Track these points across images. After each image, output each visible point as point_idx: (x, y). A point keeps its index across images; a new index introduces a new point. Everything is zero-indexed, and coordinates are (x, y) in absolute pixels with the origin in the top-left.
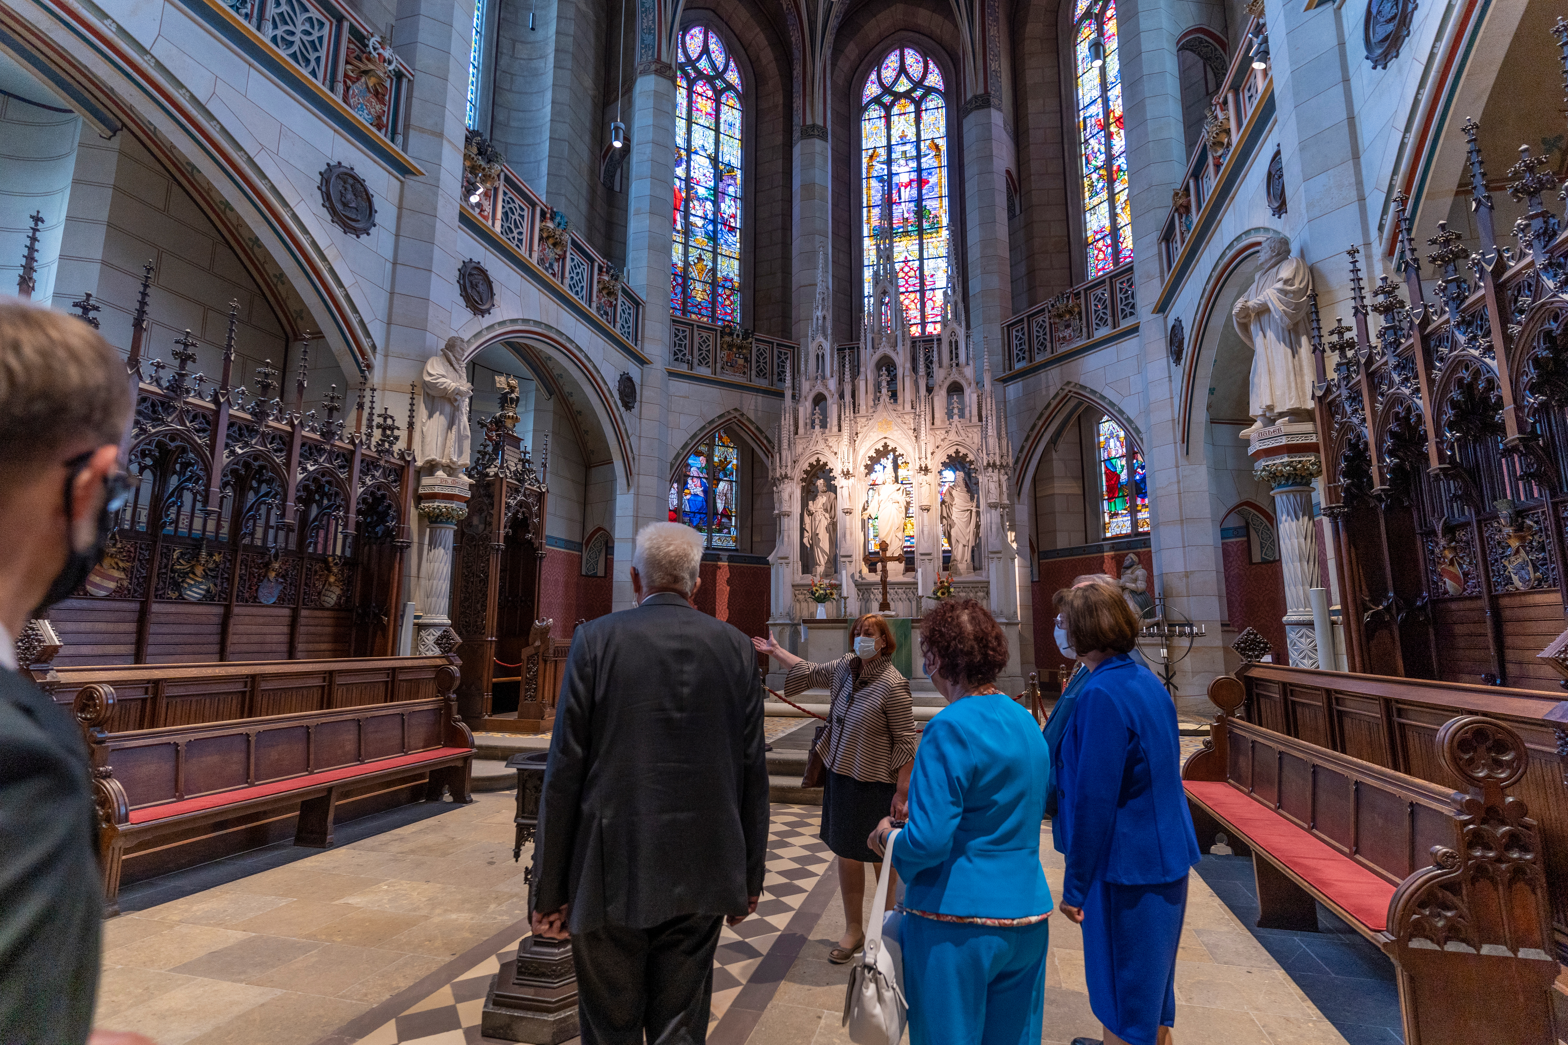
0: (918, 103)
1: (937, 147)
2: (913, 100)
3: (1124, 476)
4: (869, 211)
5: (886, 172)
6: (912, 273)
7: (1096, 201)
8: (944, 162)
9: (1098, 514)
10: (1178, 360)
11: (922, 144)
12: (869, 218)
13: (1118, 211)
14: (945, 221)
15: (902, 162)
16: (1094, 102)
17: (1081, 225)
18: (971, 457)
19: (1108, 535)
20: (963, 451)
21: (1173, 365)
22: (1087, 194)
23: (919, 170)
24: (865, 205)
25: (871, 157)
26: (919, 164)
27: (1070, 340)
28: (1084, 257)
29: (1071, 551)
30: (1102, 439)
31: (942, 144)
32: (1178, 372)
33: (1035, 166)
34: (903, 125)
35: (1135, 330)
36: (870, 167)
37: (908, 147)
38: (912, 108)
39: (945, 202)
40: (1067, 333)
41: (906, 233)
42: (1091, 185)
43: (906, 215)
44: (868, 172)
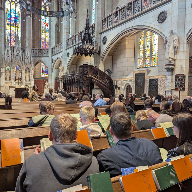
0: (16, 4)
1: (19, 13)
2: (15, 3)
3: (44, 70)
4: (7, 20)
5: (10, 14)
6: (14, 33)
7: (43, 33)
8: (20, 16)
9: (41, 74)
10: (53, 63)
11: (16, 11)
12: (7, 21)
13: (46, 36)
14: (20, 26)
15: (13, 13)
16: (43, 19)
17: (41, 36)
18: (29, 68)
19: (42, 77)
20: (28, 67)
21: (52, 63)
22: (42, 32)
23: (16, 16)
24: (6, 18)
25: (7, 10)
26: (16, 15)
27: (40, 54)
28: (41, 40)
29: (37, 79)
30: (42, 65)
31: (20, 13)
32: (53, 64)
33: (35, 25)
34: (13, 7)
35: (48, 57)
36: (7, 12)
37: (14, 11)
38: (15, 4)
39: (20, 23)
40: (40, 53)
41: (13, 26)
42: (42, 31)
43: (13, 23)
44: (7, 13)
